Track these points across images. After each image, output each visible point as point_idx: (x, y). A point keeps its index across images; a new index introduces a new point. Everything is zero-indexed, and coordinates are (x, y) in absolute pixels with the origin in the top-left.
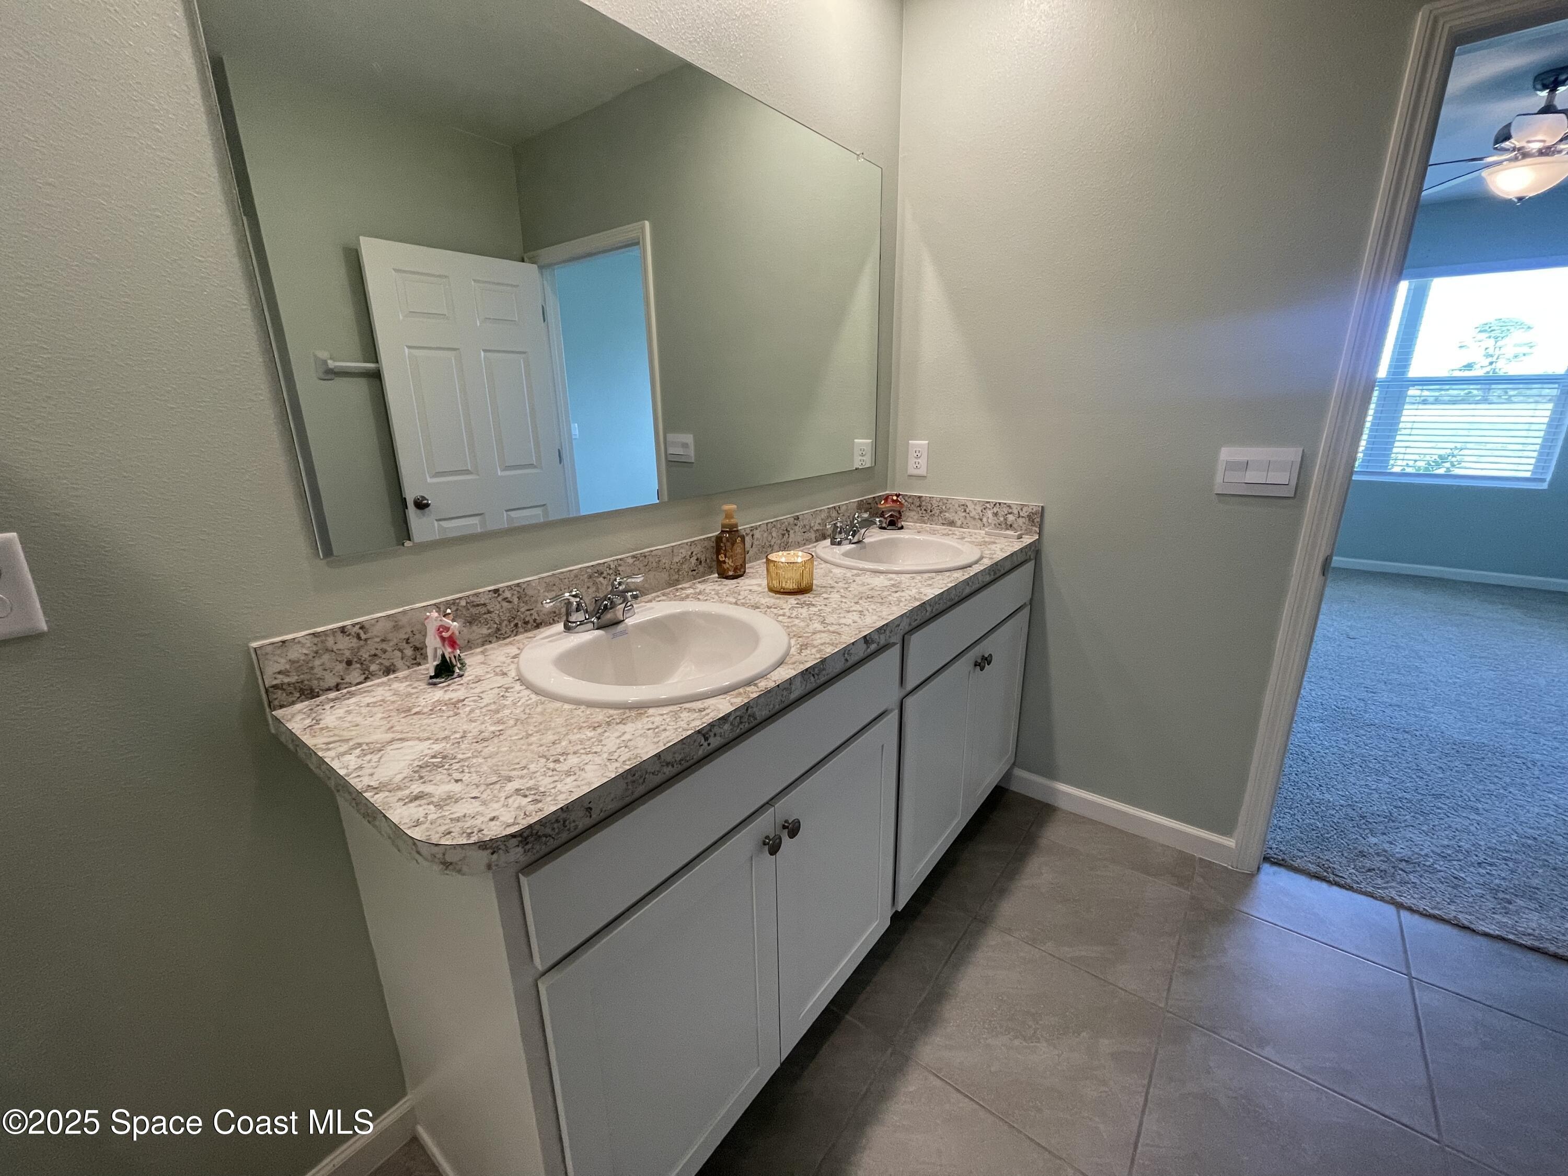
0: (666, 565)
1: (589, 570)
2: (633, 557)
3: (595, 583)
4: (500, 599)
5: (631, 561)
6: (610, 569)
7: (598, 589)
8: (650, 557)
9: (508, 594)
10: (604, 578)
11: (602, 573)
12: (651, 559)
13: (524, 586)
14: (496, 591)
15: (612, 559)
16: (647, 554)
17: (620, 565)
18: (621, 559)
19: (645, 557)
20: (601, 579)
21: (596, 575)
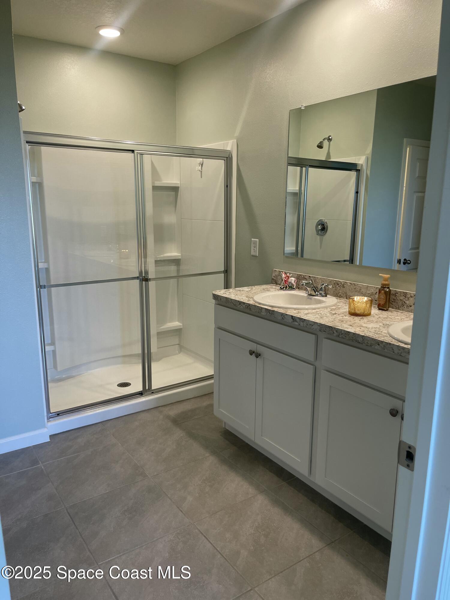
0: (363, 292)
1: (334, 281)
2: (350, 283)
3: (335, 287)
4: (310, 279)
5: (349, 284)
6: (341, 284)
7: (336, 290)
8: (357, 286)
9: (312, 279)
10: (339, 286)
11: (338, 284)
12: (357, 287)
13: (316, 278)
14: (310, 276)
15: (343, 281)
16: (356, 284)
17: (345, 284)
18: (346, 282)
19: (355, 285)
20: (338, 286)
21: (336, 284)
